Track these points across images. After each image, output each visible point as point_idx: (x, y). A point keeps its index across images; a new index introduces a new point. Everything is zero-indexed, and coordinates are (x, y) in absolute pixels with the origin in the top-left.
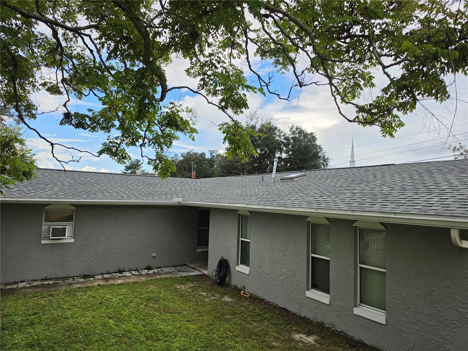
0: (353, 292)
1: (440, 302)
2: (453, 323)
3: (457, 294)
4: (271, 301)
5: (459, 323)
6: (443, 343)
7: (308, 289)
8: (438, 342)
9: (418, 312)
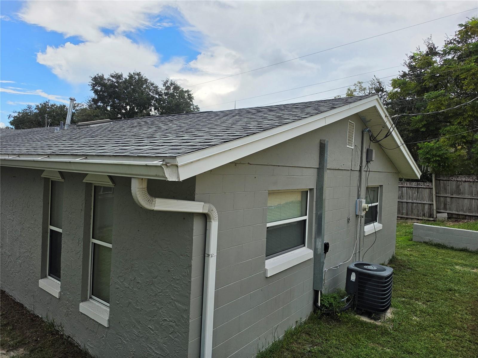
0: (81, 281)
1: (160, 294)
2: (170, 326)
3: (177, 282)
4: (10, 295)
5: (176, 325)
6: (160, 355)
7: (44, 276)
8: (156, 353)
9: (138, 309)
